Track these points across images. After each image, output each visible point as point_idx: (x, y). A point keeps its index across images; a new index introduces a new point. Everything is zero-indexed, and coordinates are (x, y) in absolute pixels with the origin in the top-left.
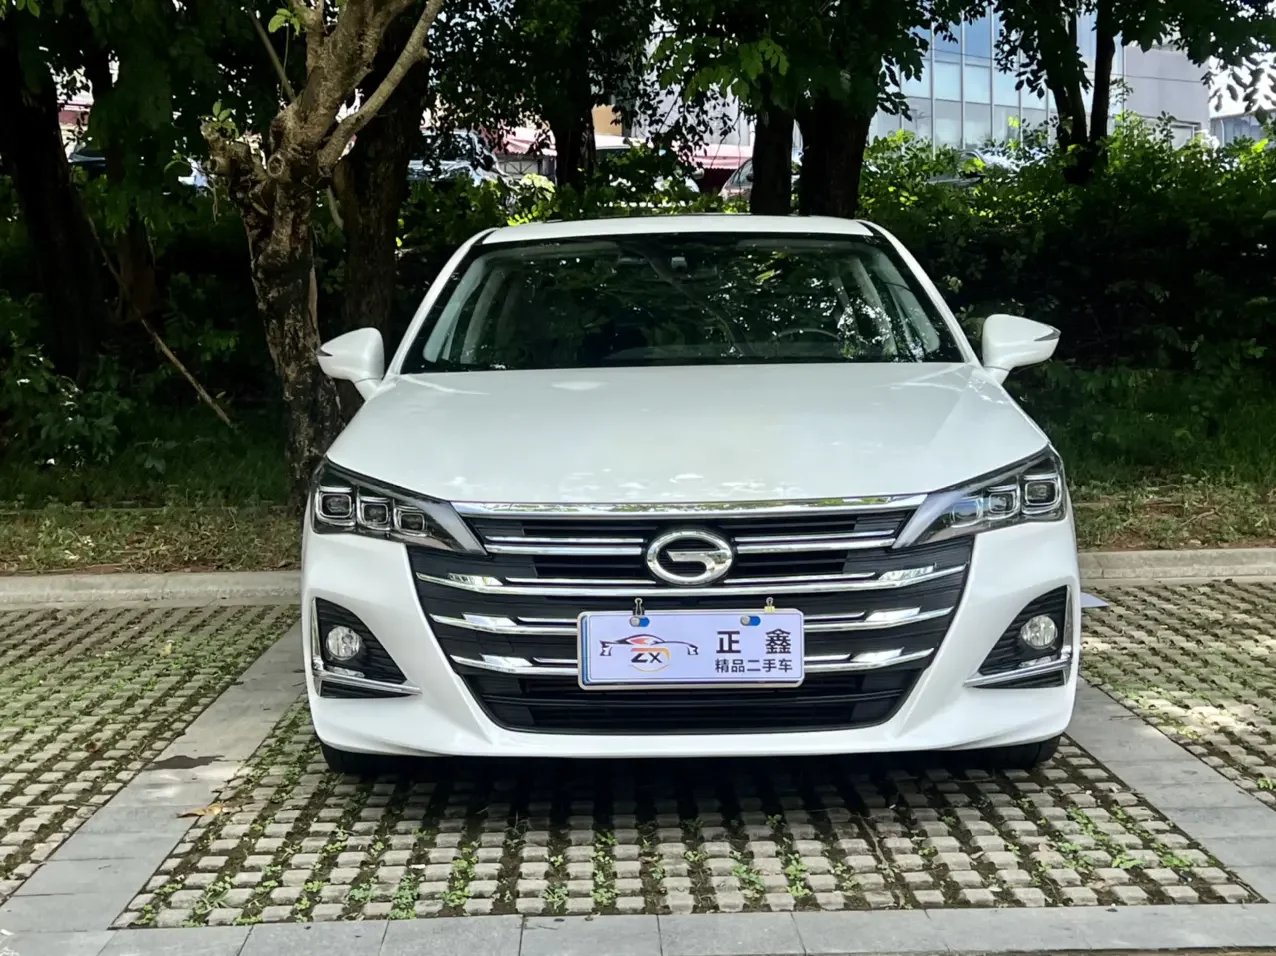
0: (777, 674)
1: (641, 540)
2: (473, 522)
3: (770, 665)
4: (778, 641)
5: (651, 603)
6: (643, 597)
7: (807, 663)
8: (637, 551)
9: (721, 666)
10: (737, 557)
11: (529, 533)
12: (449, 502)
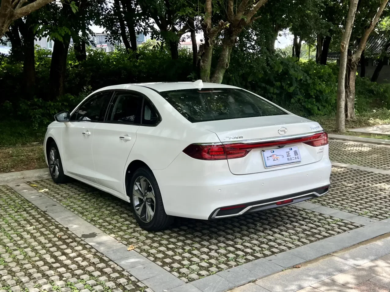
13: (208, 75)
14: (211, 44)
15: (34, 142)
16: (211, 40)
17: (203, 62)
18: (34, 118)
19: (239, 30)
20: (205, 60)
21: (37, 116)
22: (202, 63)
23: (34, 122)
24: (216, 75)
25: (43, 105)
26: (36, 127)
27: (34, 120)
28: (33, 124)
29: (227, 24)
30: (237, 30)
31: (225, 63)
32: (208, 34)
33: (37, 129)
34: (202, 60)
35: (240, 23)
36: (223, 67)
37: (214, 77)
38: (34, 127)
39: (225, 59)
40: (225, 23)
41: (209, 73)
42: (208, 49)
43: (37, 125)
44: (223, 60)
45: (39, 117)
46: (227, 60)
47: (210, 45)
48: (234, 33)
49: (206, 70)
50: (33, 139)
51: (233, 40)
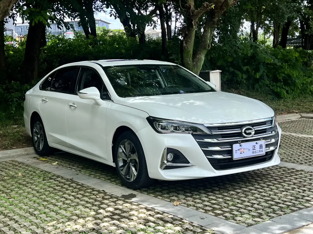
0: (261, 153)
1: (240, 129)
2: (209, 128)
3: (260, 152)
4: (261, 146)
5: (243, 141)
6: (241, 141)
7: (266, 150)
8: (240, 131)
9: (253, 152)
10: (255, 131)
11: (219, 130)
12: (203, 124)
13: (190, 56)
14: (195, 25)
15: (14, 125)
16: (195, 21)
17: (186, 43)
18: (11, 101)
19: (221, 12)
20: (188, 41)
21: (15, 100)
22: (184, 44)
23: (11, 105)
24: (198, 56)
25: (19, 88)
26: (13, 111)
27: (11, 104)
28: (10, 108)
29: (212, 5)
30: (219, 12)
31: (207, 44)
32: (192, 16)
33: (13, 112)
34: (185, 42)
35: (222, 4)
36: (205, 48)
37: (196, 58)
38: (11, 111)
39: (207, 40)
40: (210, 4)
41: (192, 53)
42: (191, 30)
43: (14, 109)
44: (205, 41)
45: (16, 100)
46: (209, 42)
47: (194, 27)
48: (216, 15)
49: (189, 51)
50: (12, 122)
51: (215, 21)
